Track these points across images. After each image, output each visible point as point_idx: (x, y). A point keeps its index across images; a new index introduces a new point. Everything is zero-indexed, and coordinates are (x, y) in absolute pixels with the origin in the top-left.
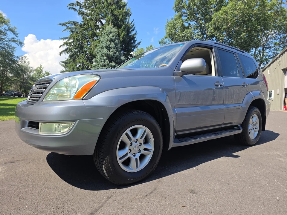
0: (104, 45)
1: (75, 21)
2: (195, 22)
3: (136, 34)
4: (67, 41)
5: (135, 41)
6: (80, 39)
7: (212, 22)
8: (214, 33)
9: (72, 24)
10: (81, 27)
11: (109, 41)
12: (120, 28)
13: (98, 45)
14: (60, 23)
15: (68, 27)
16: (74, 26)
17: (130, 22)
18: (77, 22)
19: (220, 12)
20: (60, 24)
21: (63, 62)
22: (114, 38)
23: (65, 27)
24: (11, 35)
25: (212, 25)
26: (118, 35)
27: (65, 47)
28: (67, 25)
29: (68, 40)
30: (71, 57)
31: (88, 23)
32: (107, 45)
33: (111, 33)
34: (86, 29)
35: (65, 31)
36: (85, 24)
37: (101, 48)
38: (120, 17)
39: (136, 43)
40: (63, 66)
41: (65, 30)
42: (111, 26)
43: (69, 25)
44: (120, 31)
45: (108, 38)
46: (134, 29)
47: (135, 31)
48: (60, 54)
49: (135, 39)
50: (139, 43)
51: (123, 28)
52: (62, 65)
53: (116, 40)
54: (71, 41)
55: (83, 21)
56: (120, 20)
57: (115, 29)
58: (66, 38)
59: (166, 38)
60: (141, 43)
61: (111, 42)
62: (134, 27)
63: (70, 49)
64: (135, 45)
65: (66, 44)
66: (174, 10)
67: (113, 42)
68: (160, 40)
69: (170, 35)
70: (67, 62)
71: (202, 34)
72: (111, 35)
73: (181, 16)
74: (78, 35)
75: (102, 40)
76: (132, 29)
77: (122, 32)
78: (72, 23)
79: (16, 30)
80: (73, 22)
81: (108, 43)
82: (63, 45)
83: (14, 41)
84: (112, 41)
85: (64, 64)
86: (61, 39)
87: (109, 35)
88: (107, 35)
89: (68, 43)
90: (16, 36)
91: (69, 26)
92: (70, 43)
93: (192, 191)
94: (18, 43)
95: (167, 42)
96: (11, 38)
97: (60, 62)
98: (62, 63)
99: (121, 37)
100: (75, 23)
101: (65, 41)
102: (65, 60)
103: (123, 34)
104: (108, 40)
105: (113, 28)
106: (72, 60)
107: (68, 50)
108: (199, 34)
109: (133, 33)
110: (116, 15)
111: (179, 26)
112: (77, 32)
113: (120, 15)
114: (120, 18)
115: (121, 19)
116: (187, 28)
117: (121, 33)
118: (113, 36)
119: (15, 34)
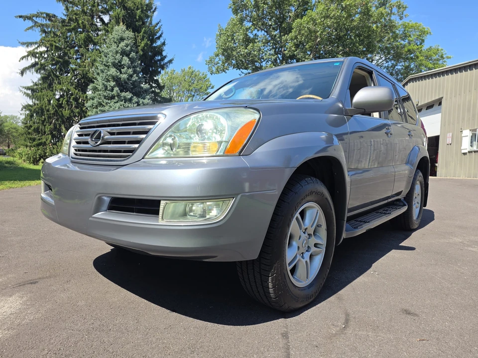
0: (111, 60)
1: (51, 12)
2: (265, 31)
3: (164, 44)
4: (34, 50)
5: (163, 58)
6: (63, 47)
7: (293, 34)
8: (295, 53)
9: (44, 18)
10: (63, 26)
11: (119, 55)
12: (139, 32)
13: (98, 59)
14: (20, 15)
15: (36, 22)
16: (48, 22)
17: (154, 23)
18: (55, 15)
19: (305, 18)
20: (20, 17)
21: (28, 88)
22: (128, 49)
23: (29, 23)
25: (292, 39)
26: (136, 45)
27: (32, 60)
28: (34, 18)
29: (37, 48)
30: (44, 79)
31: (76, 18)
32: (117, 61)
33: (122, 39)
34: (73, 29)
35: (30, 31)
36: (70, 19)
37: (104, 65)
38: (139, 12)
39: (166, 60)
40: (28, 95)
41: (31, 28)
42: (122, 26)
43: (39, 20)
44: (138, 37)
45: (118, 49)
46: (161, 36)
47: (162, 40)
48: (22, 73)
49: (164, 54)
50: (170, 61)
51: (144, 33)
52: (25, 93)
53: (132, 53)
54: (43, 49)
55: (66, 14)
56: (137, 17)
57: (130, 34)
58: (31, 44)
59: (217, 55)
60: (173, 61)
61: (123, 56)
62: (160, 32)
63: (41, 65)
64: (164, 65)
65: (32, 54)
66: (231, 9)
67: (128, 55)
68: (208, 59)
69: (225, 50)
70: (37, 89)
71: (276, 53)
72: (122, 44)
73: (241, 21)
74: (56, 39)
75: (106, 51)
76: (158, 35)
77: (142, 39)
78: (45, 15)
80: (48, 15)
81: (118, 56)
82: (28, 56)
84: (124, 53)
85: (29, 92)
86: (23, 44)
87: (120, 43)
88: (115, 43)
89: (37, 53)
91: (39, 22)
92: (41, 53)
93: (407, 312)
95: (219, 63)
97: (21, 89)
98: (26, 91)
99: (140, 48)
100: (49, 17)
101: (31, 49)
102: (32, 84)
103: (143, 42)
104: (117, 52)
105: (127, 32)
106: (46, 85)
107: (39, 66)
108: (272, 52)
109: (159, 43)
110: (129, 9)
111: (240, 36)
112: (54, 33)
113: (138, 9)
114: (138, 15)
115: (140, 17)
116: (253, 41)
117: (140, 41)
118: (127, 46)
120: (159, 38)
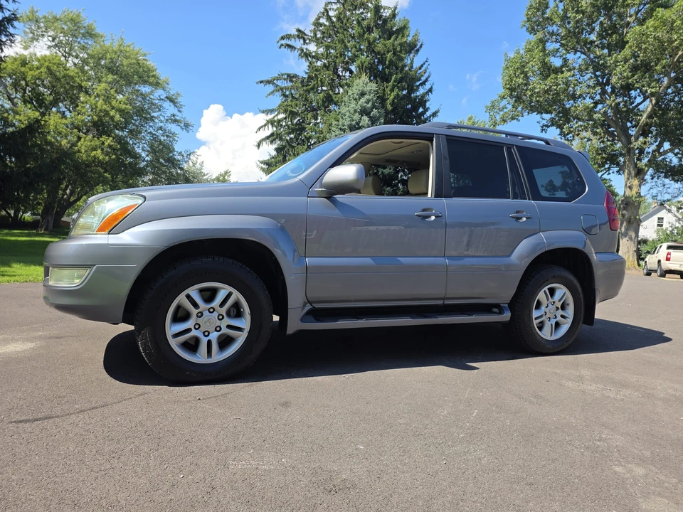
0: (347, 122)
1: (291, 72)
2: (582, 53)
3: (430, 90)
4: (274, 117)
5: (426, 110)
6: (300, 112)
7: (627, 51)
8: (630, 81)
9: (285, 79)
10: (303, 86)
11: (357, 114)
12: (388, 81)
13: (334, 123)
14: (261, 80)
15: (277, 86)
16: (290, 84)
17: (416, 65)
18: (296, 75)
19: (650, 22)
20: (261, 82)
21: (264, 162)
22: (370, 105)
23: (270, 88)
24: (169, 109)
25: (626, 60)
26: (382, 99)
27: (269, 131)
28: (275, 82)
29: (277, 115)
30: (278, 150)
31: (316, 75)
32: (354, 123)
33: (363, 94)
34: (312, 89)
35: (271, 96)
36: (310, 78)
37: (340, 129)
38: (389, 56)
39: (428, 114)
40: (263, 170)
41: (272, 92)
42: (365, 78)
43: (279, 83)
44: (387, 87)
45: (356, 108)
46: (426, 80)
47: (428, 86)
48: (259, 146)
49: (428, 105)
50: (434, 114)
51: (395, 81)
52: (262, 168)
53: (374, 110)
54: (282, 116)
55: (307, 71)
56: (387, 63)
57: (373, 86)
58: (271, 111)
59: (503, 98)
60: (438, 114)
61: (362, 116)
62: (426, 75)
63: (277, 134)
64: (427, 119)
65: (272, 122)
66: (525, 28)
67: (368, 114)
68: (489, 104)
69: (512, 90)
70: (272, 163)
71: (598, 84)
72: (363, 100)
73: (542, 42)
74: (295, 102)
75: (343, 112)
76: (423, 79)
77: (392, 90)
78: (286, 76)
79: (179, 99)
80: (289, 75)
81: (356, 117)
82: (265, 125)
83: (175, 121)
84: (364, 112)
85: (265, 167)
86: (263, 112)
87: (360, 99)
88: (356, 99)
89: (275, 121)
90: (180, 111)
91: (280, 85)
92: (279, 121)
94: (182, 125)
95: (506, 108)
96: (169, 115)
97: (258, 163)
98: (263, 165)
99: (388, 102)
100: (291, 77)
101: (270, 117)
102: (268, 158)
103: (392, 94)
104: (355, 111)
105: (370, 84)
106: (281, 158)
107: (275, 137)
108: (591, 83)
109: (421, 91)
110: (379, 53)
111: (534, 65)
112: (293, 97)
113: (388, 52)
114: (388, 59)
115: (391, 61)
116: (558, 71)
117: (389, 92)
118: (368, 102)
119: (176, 106)
120: (423, 83)
